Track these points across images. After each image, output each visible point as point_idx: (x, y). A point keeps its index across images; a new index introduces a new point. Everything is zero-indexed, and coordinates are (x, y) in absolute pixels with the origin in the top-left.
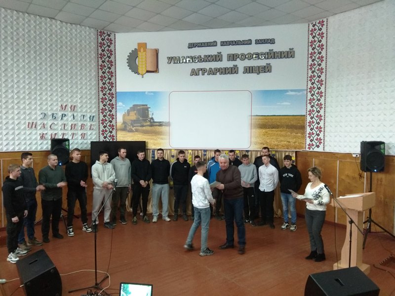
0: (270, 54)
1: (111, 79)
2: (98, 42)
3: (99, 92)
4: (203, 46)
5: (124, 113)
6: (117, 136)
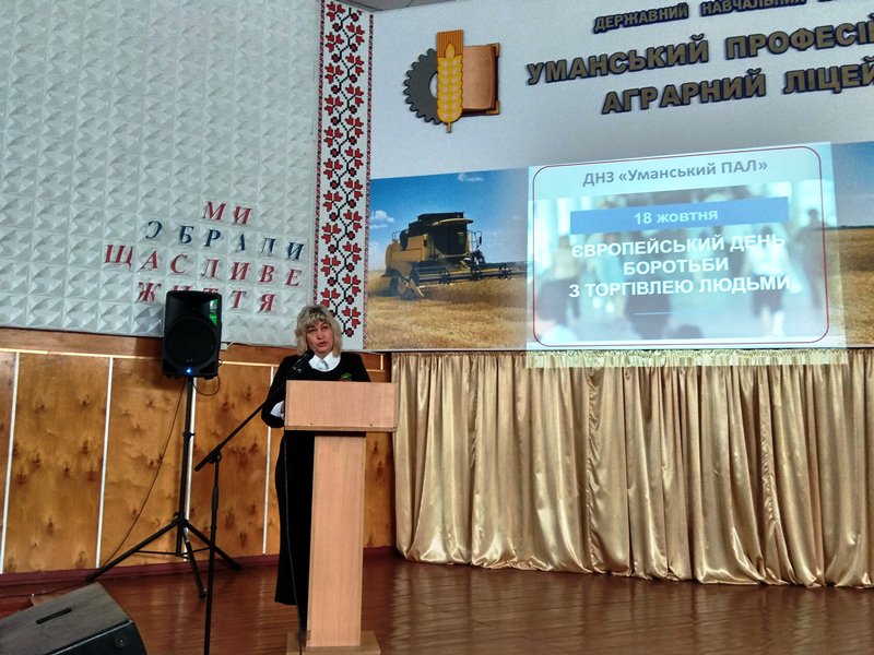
1: (356, 141)
2: (322, 33)
3: (319, 175)
4: (644, 23)
5: (391, 242)
6: (369, 313)
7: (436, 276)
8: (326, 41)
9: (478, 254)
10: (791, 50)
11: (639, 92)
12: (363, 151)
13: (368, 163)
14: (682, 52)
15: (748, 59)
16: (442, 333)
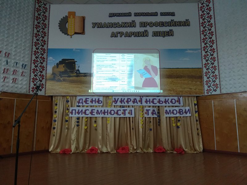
0: (172, 23)
1: (44, 38)
2: (35, 7)
3: (32, 45)
4: (121, 16)
5: (54, 66)
6: (47, 85)
7: (67, 75)
8: (36, 9)
9: (78, 70)
10: (154, 26)
11: (120, 32)
12: (46, 40)
13: (48, 44)
14: (129, 24)
15: (144, 27)
16: (68, 91)
